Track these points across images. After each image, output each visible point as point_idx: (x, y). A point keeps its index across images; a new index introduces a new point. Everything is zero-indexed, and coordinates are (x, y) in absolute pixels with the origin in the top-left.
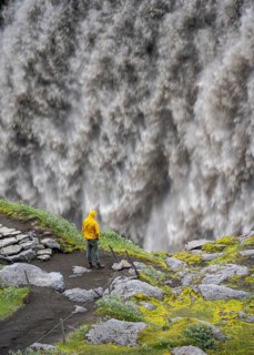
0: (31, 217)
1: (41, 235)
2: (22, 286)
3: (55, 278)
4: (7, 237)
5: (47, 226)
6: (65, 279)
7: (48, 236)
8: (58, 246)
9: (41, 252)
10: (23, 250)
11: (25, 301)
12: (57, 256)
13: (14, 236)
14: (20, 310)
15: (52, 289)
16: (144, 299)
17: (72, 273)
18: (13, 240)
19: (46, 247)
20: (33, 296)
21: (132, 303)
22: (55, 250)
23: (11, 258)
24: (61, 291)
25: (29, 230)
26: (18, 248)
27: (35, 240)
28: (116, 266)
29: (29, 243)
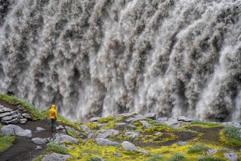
0: (18, 103)
1: (22, 111)
2: (12, 135)
3: (28, 132)
4: (6, 112)
5: (25, 107)
6: (33, 133)
7: (25, 112)
8: (30, 117)
9: (21, 120)
10: (13, 118)
11: (13, 143)
12: (29, 122)
13: (9, 112)
14: (10, 147)
15: (26, 137)
16: (69, 144)
17: (36, 130)
18: (8, 113)
19: (24, 117)
20: (17, 140)
21: (64, 146)
22: (28, 119)
23: (7, 122)
24: (30, 138)
25: (16, 109)
26: (11, 117)
27: (19, 114)
29: (16, 115)
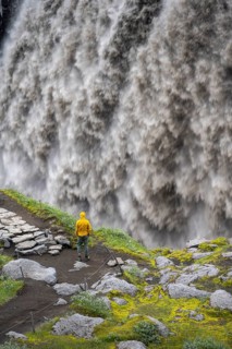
0: (50, 216)
1: (55, 232)
3: (48, 273)
4: (27, 233)
5: (62, 224)
6: (57, 275)
7: (61, 233)
8: (68, 242)
9: (51, 247)
10: (37, 245)
11: (19, 293)
12: (65, 251)
13: (32, 232)
14: (11, 301)
15: (44, 283)
16: (118, 295)
17: (72, 267)
18: (30, 236)
19: (58, 243)
20: (28, 287)
21: (106, 300)
22: (65, 246)
23: (25, 252)
24: (52, 285)
25: (47, 227)
26: (33, 243)
27: (50, 237)
28: (111, 263)
29: (43, 239)
